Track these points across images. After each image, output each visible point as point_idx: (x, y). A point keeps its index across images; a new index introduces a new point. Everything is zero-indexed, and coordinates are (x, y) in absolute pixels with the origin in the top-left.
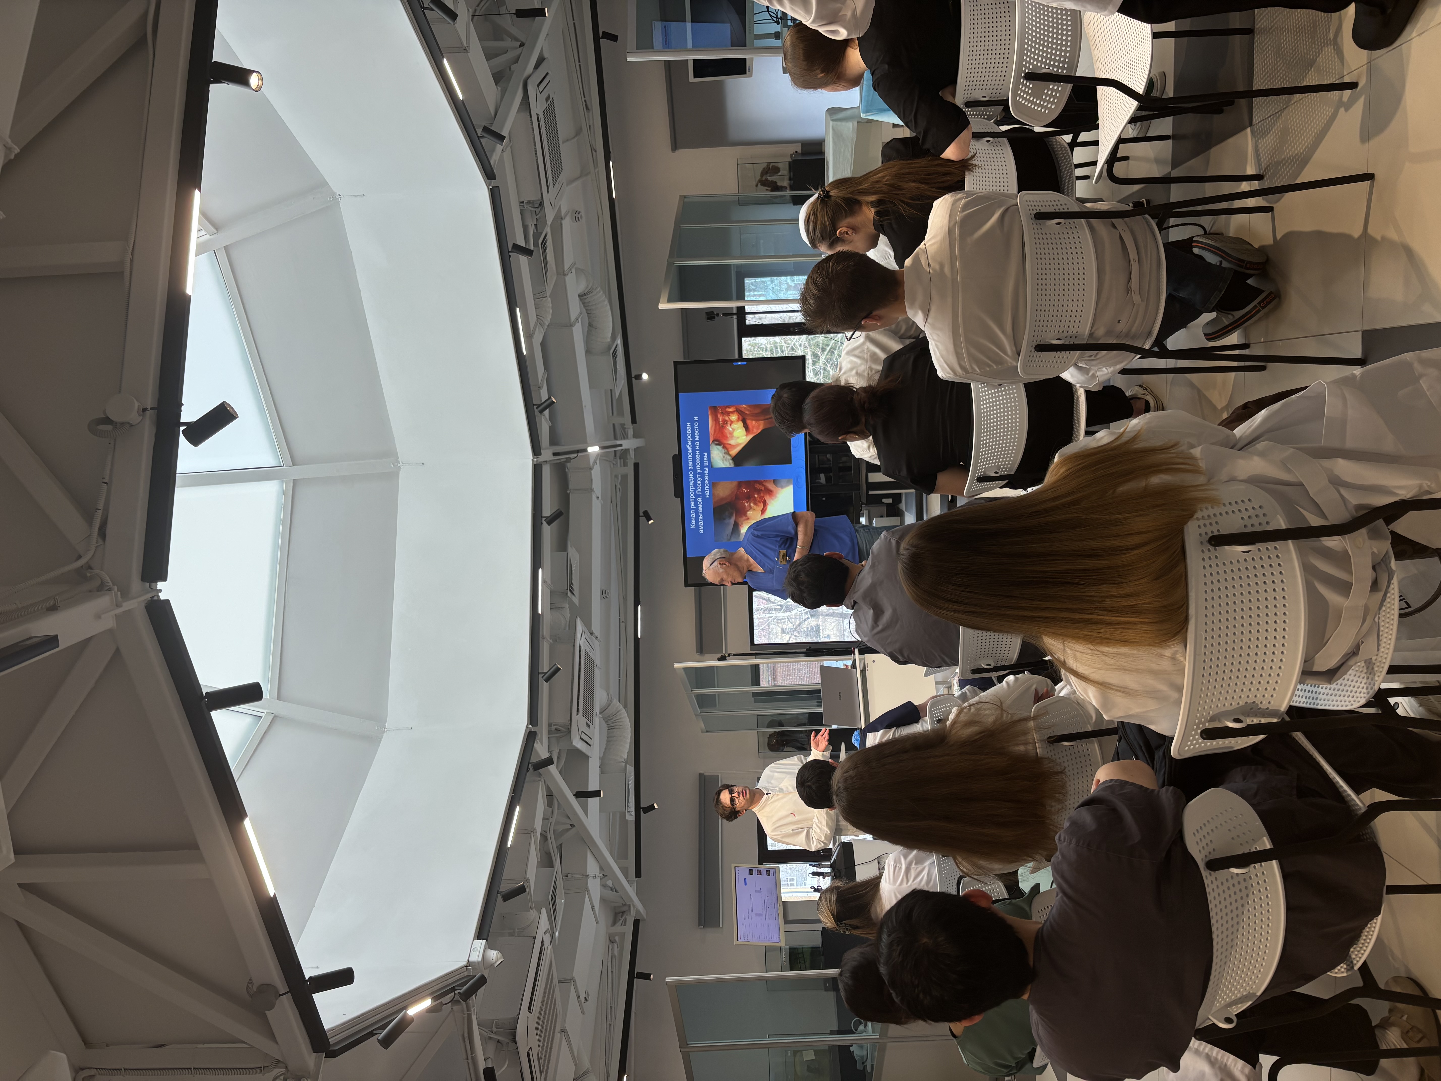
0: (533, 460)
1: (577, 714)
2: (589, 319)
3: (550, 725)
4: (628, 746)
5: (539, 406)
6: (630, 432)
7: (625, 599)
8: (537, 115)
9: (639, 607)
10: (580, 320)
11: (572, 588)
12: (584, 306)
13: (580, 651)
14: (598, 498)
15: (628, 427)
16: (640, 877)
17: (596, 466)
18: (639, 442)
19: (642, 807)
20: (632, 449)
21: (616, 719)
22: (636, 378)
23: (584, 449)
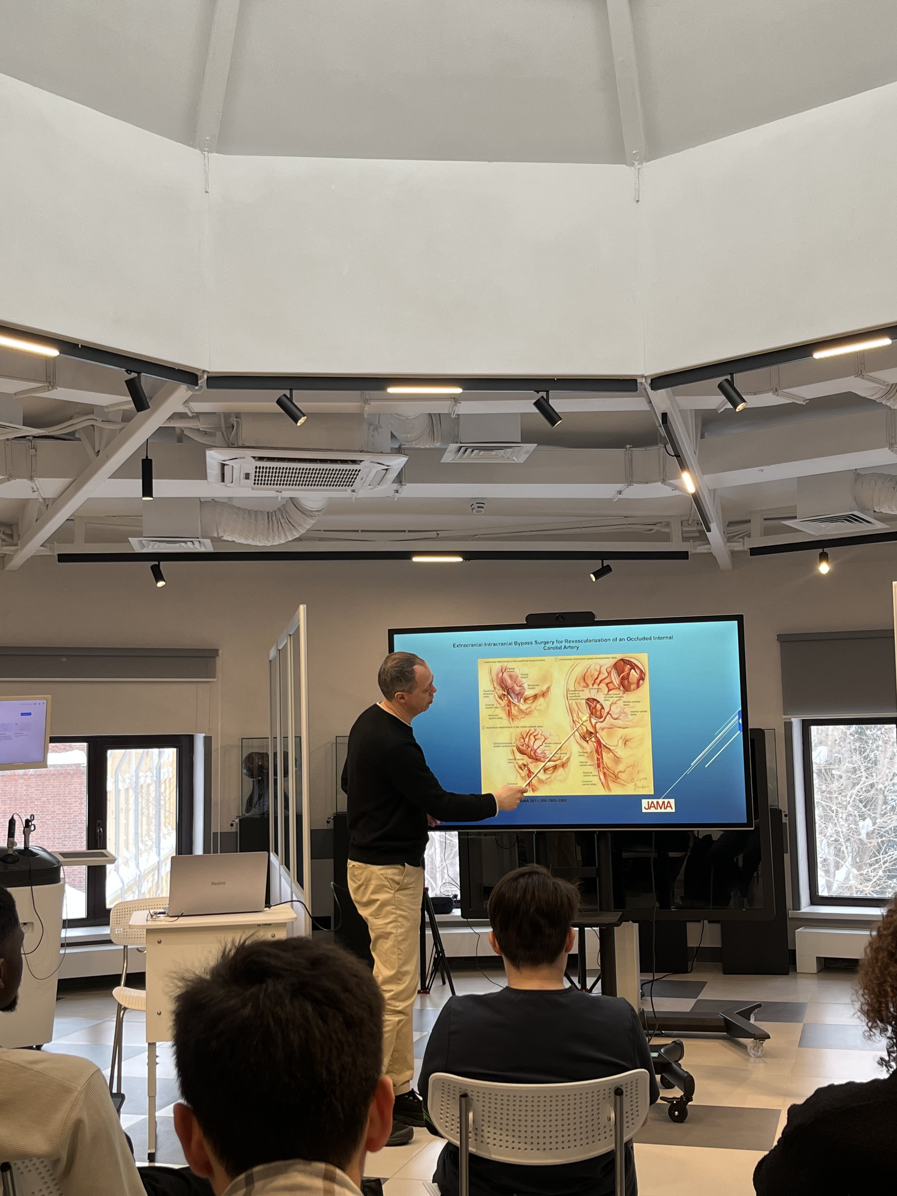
0: (643, 376)
1: (254, 458)
3: (238, 415)
4: (242, 541)
5: (731, 383)
6: (738, 546)
7: (473, 538)
9: (460, 559)
11: (466, 450)
13: (354, 462)
14: (620, 492)
15: (744, 544)
16: (59, 561)
17: (670, 489)
18: (723, 558)
19: (157, 563)
20: (710, 549)
21: (283, 524)
22: (821, 554)
23: (683, 465)
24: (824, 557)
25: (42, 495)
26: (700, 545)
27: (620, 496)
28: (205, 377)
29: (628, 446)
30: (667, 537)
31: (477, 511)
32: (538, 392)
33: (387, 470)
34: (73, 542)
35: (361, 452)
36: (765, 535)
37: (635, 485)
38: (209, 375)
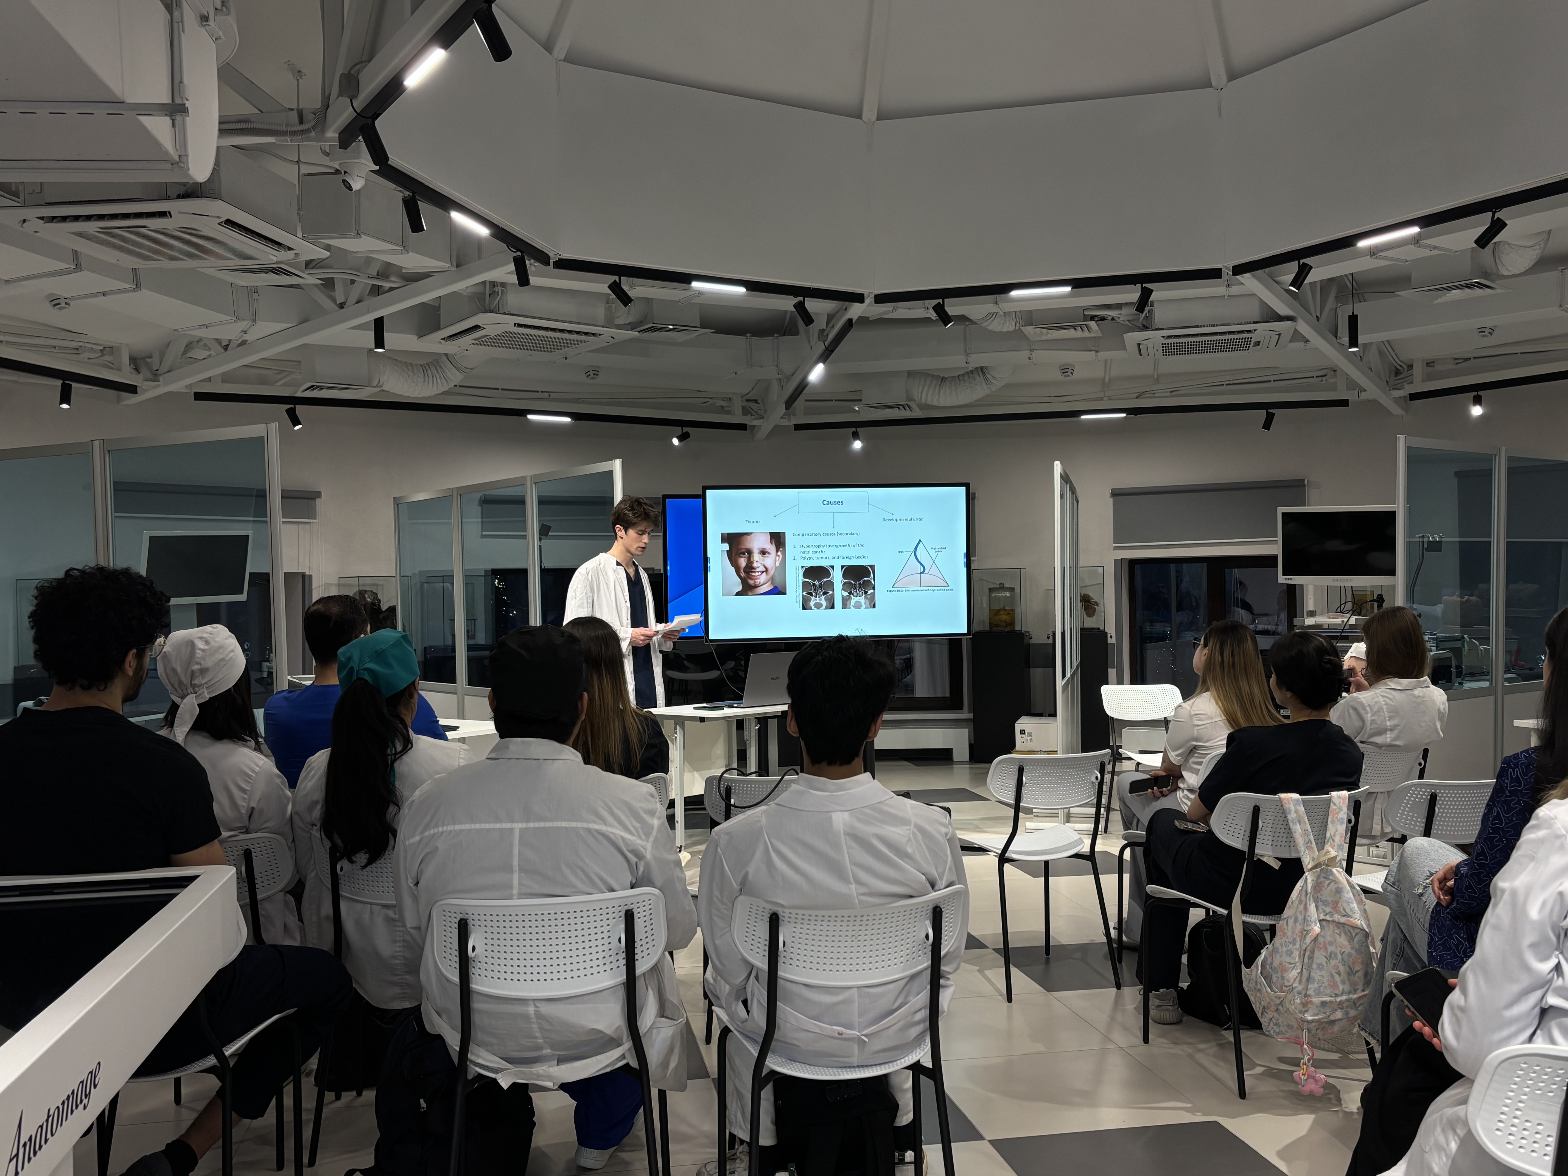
1: (515, 324)
4: (398, 391)
6: (787, 422)
7: (577, 401)
8: (1255, 330)
9: (570, 420)
12: (970, 373)
13: (593, 335)
14: (736, 373)
15: (792, 420)
16: (194, 399)
19: (293, 406)
20: (762, 422)
21: (436, 376)
22: (858, 433)
24: (856, 436)
27: (734, 376)
28: (556, 259)
29: (748, 335)
30: (727, 411)
31: (592, 378)
38: (560, 257)
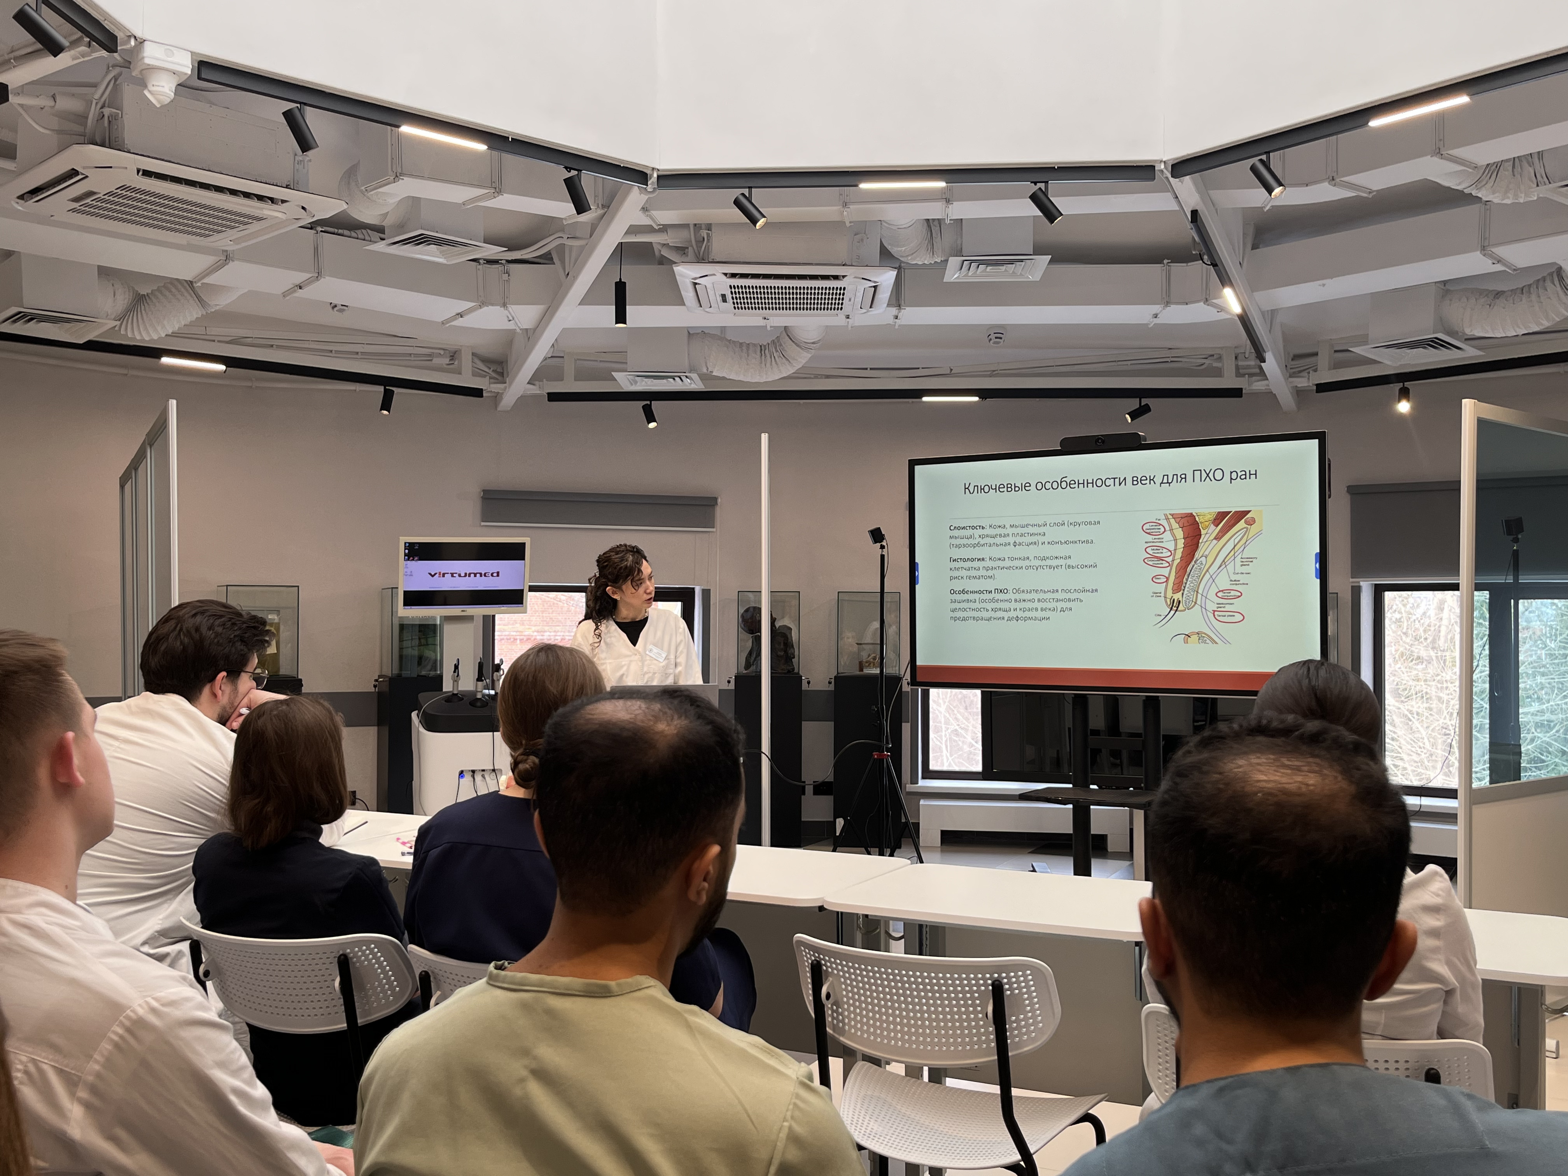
0: (1162, 163)
1: (726, 274)
2: (1512, 290)
3: (709, 227)
4: (733, 376)
5: (1266, 164)
6: (1302, 382)
7: (993, 374)
9: (976, 399)
10: (1499, 268)
11: (970, 265)
12: (1538, 280)
13: (836, 278)
14: (1156, 316)
15: (1309, 379)
16: (549, 400)
17: (1215, 310)
18: (1286, 398)
19: (648, 402)
20: (1268, 385)
21: (776, 358)
22: (1401, 390)
23: (1225, 280)
24: (1404, 394)
25: (520, 325)
26: (1258, 381)
27: (1156, 321)
28: (655, 175)
29: (1166, 262)
30: (1218, 373)
31: (995, 343)
32: (1035, 183)
33: (875, 287)
34: (562, 380)
35: (843, 265)
36: (1334, 369)
37: (1172, 306)
38: (661, 173)
